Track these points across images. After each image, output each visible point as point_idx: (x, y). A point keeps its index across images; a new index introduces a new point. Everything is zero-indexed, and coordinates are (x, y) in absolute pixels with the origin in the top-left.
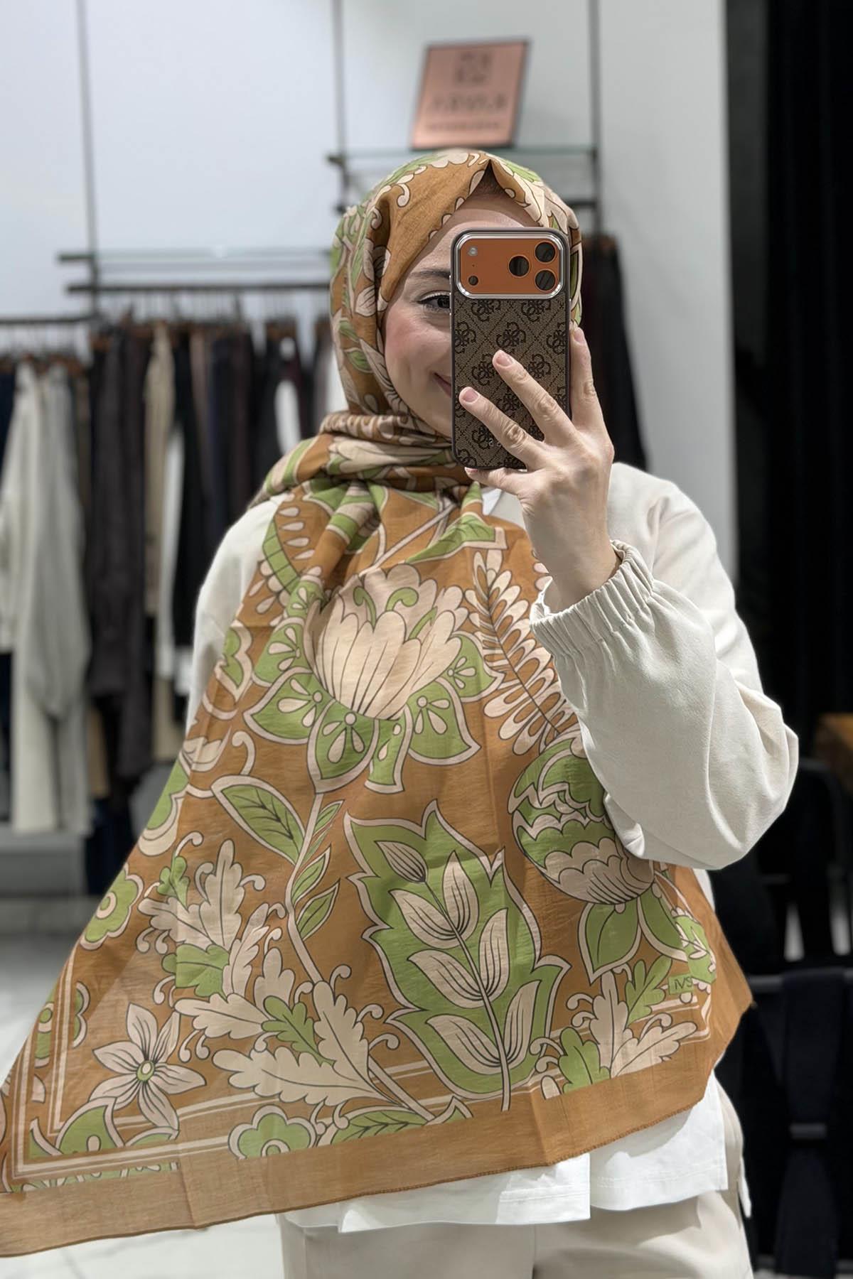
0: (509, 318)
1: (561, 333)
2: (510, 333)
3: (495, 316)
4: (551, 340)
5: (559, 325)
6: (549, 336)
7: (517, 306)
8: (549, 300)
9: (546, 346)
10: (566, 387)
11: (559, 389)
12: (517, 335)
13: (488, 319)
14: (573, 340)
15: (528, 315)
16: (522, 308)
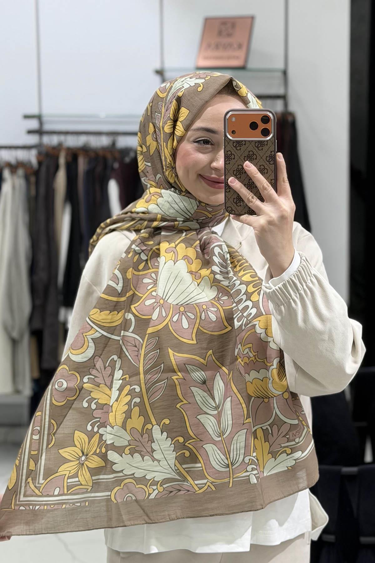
0: (249, 149)
1: (272, 155)
2: (250, 155)
3: (243, 148)
4: (268, 158)
5: (271, 152)
6: (267, 157)
7: (253, 144)
8: (267, 141)
9: (266, 161)
10: (274, 179)
11: (271, 180)
12: (253, 156)
13: (240, 149)
14: (277, 158)
15: (258, 147)
16: (255, 144)
